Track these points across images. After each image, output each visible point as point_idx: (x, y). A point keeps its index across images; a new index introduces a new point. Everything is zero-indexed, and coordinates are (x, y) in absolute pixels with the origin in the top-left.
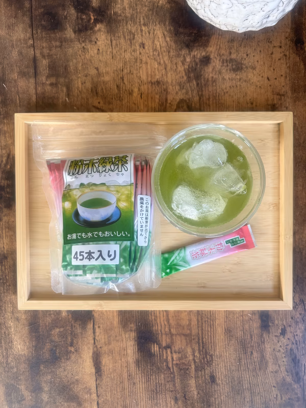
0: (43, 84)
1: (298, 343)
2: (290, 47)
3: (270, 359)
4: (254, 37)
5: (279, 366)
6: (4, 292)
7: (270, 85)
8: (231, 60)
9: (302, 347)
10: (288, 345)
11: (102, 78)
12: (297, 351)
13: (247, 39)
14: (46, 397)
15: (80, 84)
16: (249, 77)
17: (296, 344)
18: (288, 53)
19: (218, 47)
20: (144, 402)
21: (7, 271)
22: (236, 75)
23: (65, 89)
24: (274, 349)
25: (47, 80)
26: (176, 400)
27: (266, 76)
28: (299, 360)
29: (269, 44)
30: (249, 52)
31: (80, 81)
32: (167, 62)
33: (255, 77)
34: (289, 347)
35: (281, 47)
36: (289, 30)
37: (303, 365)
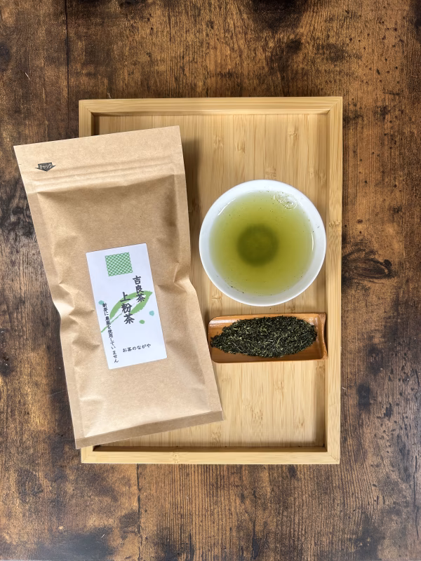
0: (77, 73)
1: (408, 428)
2: (408, 30)
3: (370, 447)
4: (360, 16)
5: (382, 458)
6: (20, 348)
7: (381, 81)
8: (329, 46)
9: (414, 434)
10: (394, 430)
11: (156, 68)
12: (406, 438)
13: (351, 18)
14: (72, 489)
15: (126, 74)
16: (353, 69)
17: (406, 429)
18: (405, 38)
19: (312, 28)
20: (201, 499)
21: (24, 321)
22: (335, 66)
23: (106, 81)
24: (375, 435)
25: (82, 69)
26: (243, 498)
27: (375, 68)
28: (409, 451)
29: (381, 26)
30: (353, 36)
31: (126, 71)
32: (242, 47)
33: (360, 70)
34: (396, 433)
35: (396, 30)
36: (407, 8)
37: (414, 458)
